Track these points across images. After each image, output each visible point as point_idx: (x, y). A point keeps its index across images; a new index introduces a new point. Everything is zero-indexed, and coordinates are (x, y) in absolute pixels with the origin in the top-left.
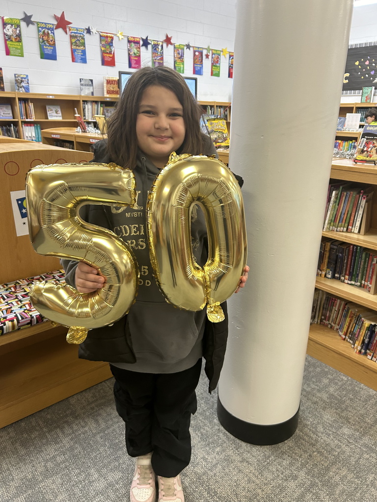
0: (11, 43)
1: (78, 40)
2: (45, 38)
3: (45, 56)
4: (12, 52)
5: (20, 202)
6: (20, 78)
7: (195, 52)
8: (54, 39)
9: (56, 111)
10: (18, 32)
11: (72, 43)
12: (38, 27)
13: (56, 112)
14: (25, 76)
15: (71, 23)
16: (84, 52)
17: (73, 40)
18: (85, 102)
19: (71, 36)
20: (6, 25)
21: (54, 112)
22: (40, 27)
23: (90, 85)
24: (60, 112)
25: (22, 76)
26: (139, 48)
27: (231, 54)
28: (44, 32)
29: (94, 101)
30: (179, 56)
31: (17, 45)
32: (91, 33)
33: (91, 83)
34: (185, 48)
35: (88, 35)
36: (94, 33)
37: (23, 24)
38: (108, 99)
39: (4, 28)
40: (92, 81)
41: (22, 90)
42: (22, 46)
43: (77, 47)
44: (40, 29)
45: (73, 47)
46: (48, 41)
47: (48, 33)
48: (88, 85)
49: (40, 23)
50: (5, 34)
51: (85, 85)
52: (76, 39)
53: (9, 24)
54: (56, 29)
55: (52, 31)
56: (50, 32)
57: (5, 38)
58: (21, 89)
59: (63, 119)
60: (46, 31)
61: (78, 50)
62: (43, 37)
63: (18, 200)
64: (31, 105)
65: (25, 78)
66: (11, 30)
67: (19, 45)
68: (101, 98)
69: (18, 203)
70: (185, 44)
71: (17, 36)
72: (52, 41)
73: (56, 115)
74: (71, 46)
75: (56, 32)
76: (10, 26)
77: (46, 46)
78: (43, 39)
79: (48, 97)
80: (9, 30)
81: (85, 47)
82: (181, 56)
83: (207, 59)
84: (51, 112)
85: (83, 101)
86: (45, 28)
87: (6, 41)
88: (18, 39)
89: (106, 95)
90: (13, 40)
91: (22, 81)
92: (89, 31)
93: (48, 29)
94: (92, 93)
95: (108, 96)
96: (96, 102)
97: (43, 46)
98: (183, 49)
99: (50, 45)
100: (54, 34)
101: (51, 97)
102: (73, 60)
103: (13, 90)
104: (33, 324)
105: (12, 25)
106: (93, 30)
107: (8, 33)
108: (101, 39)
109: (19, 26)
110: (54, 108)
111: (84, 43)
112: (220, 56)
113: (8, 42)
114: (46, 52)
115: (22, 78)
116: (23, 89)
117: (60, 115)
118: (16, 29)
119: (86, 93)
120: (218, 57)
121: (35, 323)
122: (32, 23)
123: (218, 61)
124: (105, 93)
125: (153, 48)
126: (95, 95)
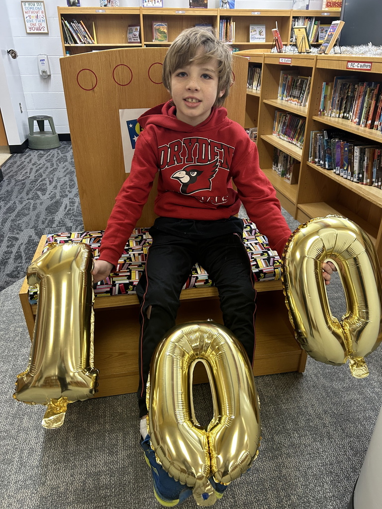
5: (131, 126)
13: (260, 34)
18: (296, 18)
21: (258, 33)
24: (264, 33)
29: (307, 17)
38: (326, 14)
41: (226, 7)
58: (225, 5)
59: (266, 42)
63: (128, 123)
64: (233, 24)
68: (317, 12)
69: (128, 126)
73: (259, 37)
79: (253, 14)
84: (254, 33)
85: (293, 17)
89: (325, 8)
94: (308, 7)
95: (327, 9)
96: (310, 18)
101: (256, 14)
103: (217, 6)
104: (113, 294)
110: (258, 28)
116: (228, 5)
117: (264, 36)
119: (300, 7)
121: (117, 293)
124: (324, 6)
126: (310, 9)
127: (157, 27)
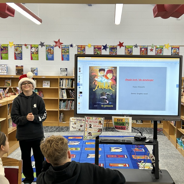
0: (34, 55)
1: (66, 50)
2: (49, 51)
3: (48, 59)
4: (33, 59)
6: (33, 69)
7: (141, 49)
8: (53, 51)
9: (47, 83)
10: (37, 50)
11: (62, 52)
12: (46, 47)
14: (36, 68)
15: (63, 43)
16: (68, 56)
17: (63, 51)
18: (61, 79)
19: (62, 49)
20: (32, 48)
21: (47, 84)
22: (47, 47)
23: (66, 71)
24: (49, 84)
25: (34, 68)
26: (101, 51)
27: (172, 47)
28: (49, 49)
29: (67, 79)
30: (129, 52)
31: (36, 55)
32: (73, 47)
33: (66, 70)
34: (134, 47)
35: (71, 47)
36: (74, 46)
37: (40, 47)
39: (31, 49)
40: (66, 69)
42: (38, 56)
43: (65, 54)
44: (47, 48)
45: (62, 54)
46: (50, 52)
47: (51, 49)
48: (64, 71)
49: (47, 45)
50: (31, 51)
51: (63, 71)
52: (65, 50)
53: (33, 47)
54: (54, 47)
55: (53, 48)
56: (52, 48)
57: (31, 53)
59: (50, 87)
60: (50, 48)
61: (65, 55)
62: (48, 51)
65: (36, 69)
66: (34, 50)
67: (37, 55)
68: (71, 77)
70: (133, 45)
71: (36, 52)
72: (52, 52)
73: (47, 85)
74: (62, 53)
75: (54, 48)
76: (34, 48)
77: (49, 55)
78: (48, 52)
79: (42, 77)
80: (33, 50)
81: (69, 53)
82: (131, 52)
83: (152, 52)
84: (45, 84)
86: (50, 47)
87: (31, 54)
88: (37, 53)
90: (35, 53)
91: (34, 71)
92: (72, 46)
93: (51, 47)
94: (67, 75)
97: (48, 55)
98: (132, 48)
99: (51, 54)
100: (53, 49)
101: (44, 77)
102: (63, 59)
105: (35, 47)
106: (74, 45)
107: (33, 51)
108: (78, 49)
109: (38, 48)
110: (46, 82)
111: (69, 52)
112: (163, 49)
113: (32, 55)
114: (49, 57)
115: (34, 69)
117: (49, 85)
118: (36, 49)
119: (63, 75)
120: (161, 50)
122: (44, 46)
123: (161, 52)
124: (74, 74)
125: (110, 49)
127: (7, 81)
